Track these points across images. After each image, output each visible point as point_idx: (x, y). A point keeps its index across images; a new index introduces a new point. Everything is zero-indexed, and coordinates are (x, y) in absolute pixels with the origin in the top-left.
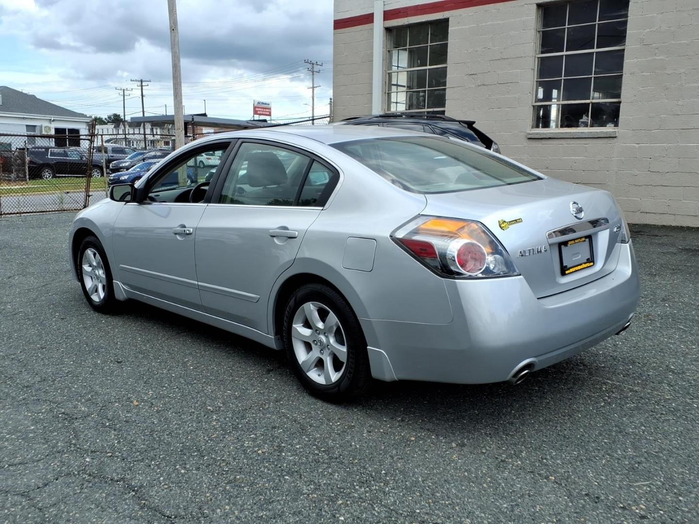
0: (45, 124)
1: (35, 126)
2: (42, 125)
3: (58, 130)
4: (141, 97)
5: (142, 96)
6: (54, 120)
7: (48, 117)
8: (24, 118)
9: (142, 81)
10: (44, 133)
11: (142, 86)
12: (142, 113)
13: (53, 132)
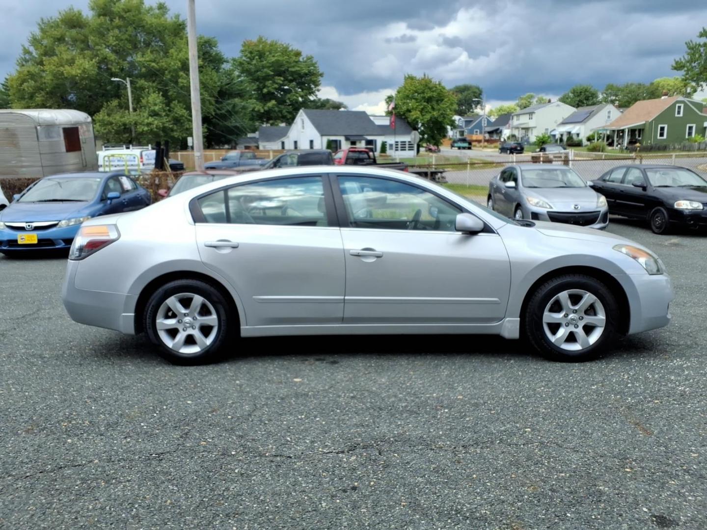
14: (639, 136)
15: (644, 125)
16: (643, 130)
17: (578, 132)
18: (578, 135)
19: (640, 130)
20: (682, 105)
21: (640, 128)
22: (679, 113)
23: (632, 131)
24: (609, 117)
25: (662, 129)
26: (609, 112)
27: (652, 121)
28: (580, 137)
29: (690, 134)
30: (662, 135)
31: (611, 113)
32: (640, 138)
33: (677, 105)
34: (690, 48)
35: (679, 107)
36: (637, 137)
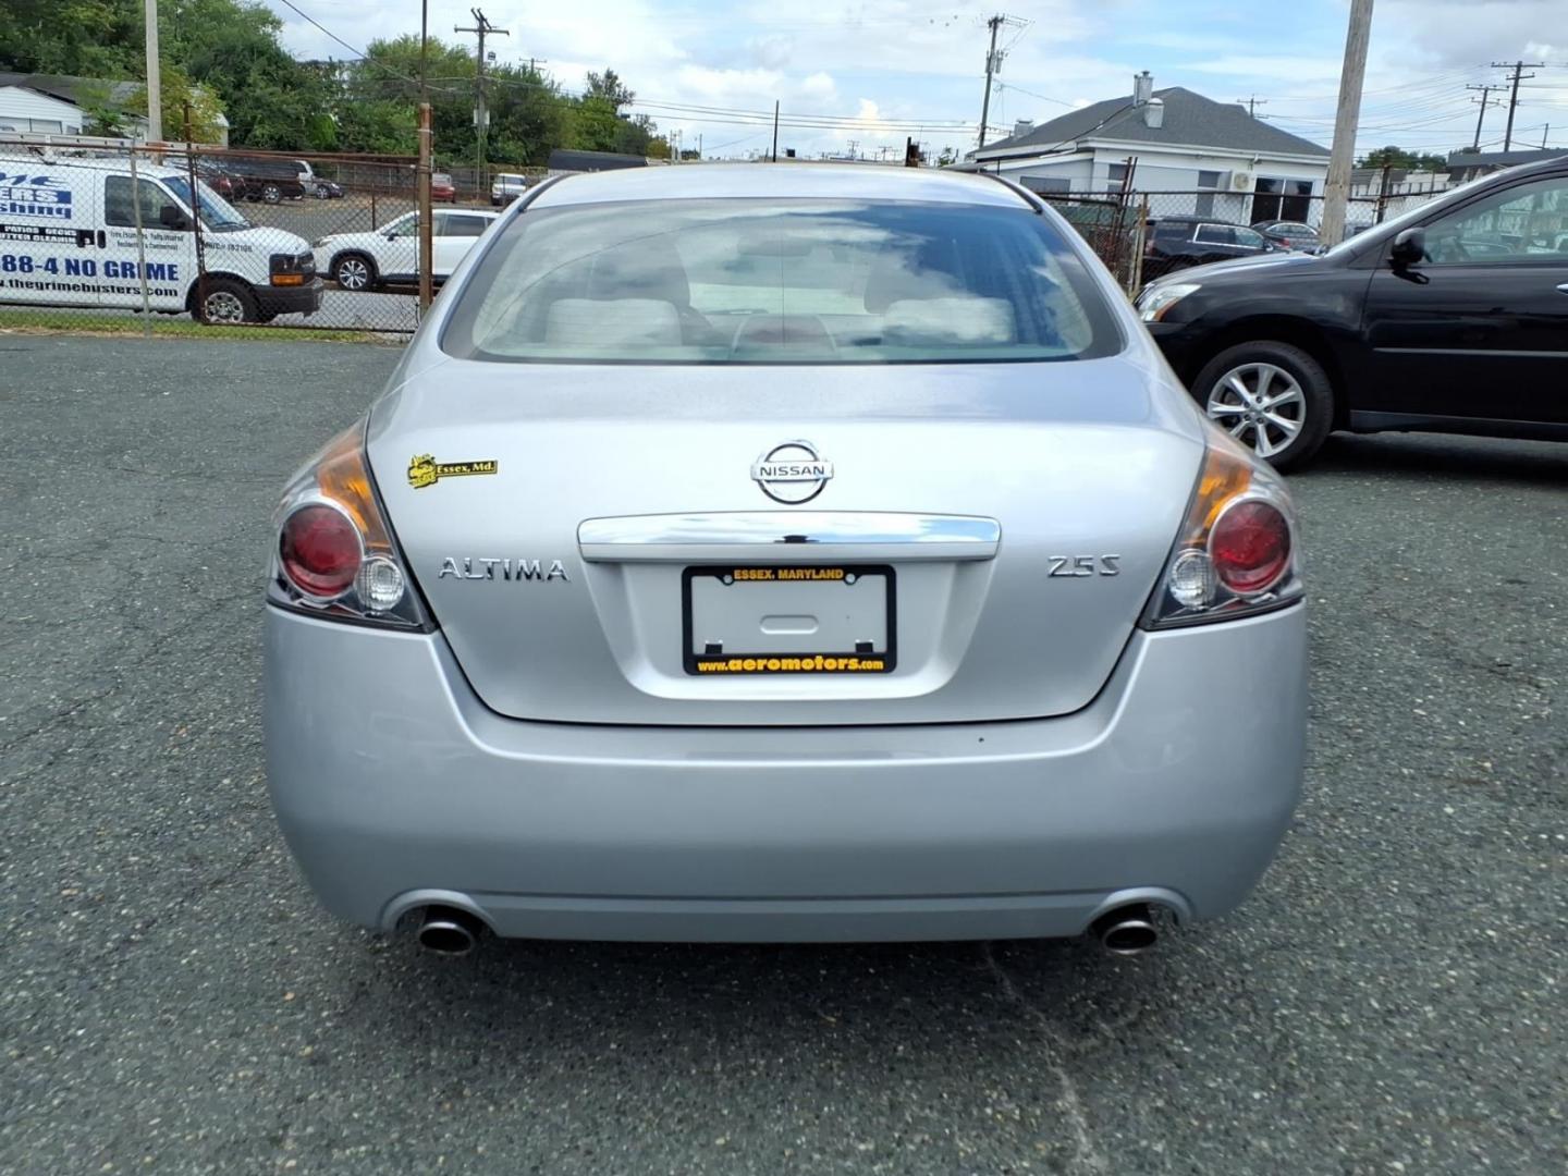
0: (1239, 169)
1: (1217, 174)
2: (1231, 173)
3: (1263, 184)
4: (1509, 105)
5: (1514, 102)
6: (1259, 162)
7: (1248, 154)
8: (1197, 156)
9: (1519, 66)
10: (1232, 189)
11: (1517, 78)
12: (1503, 145)
13: (1251, 187)
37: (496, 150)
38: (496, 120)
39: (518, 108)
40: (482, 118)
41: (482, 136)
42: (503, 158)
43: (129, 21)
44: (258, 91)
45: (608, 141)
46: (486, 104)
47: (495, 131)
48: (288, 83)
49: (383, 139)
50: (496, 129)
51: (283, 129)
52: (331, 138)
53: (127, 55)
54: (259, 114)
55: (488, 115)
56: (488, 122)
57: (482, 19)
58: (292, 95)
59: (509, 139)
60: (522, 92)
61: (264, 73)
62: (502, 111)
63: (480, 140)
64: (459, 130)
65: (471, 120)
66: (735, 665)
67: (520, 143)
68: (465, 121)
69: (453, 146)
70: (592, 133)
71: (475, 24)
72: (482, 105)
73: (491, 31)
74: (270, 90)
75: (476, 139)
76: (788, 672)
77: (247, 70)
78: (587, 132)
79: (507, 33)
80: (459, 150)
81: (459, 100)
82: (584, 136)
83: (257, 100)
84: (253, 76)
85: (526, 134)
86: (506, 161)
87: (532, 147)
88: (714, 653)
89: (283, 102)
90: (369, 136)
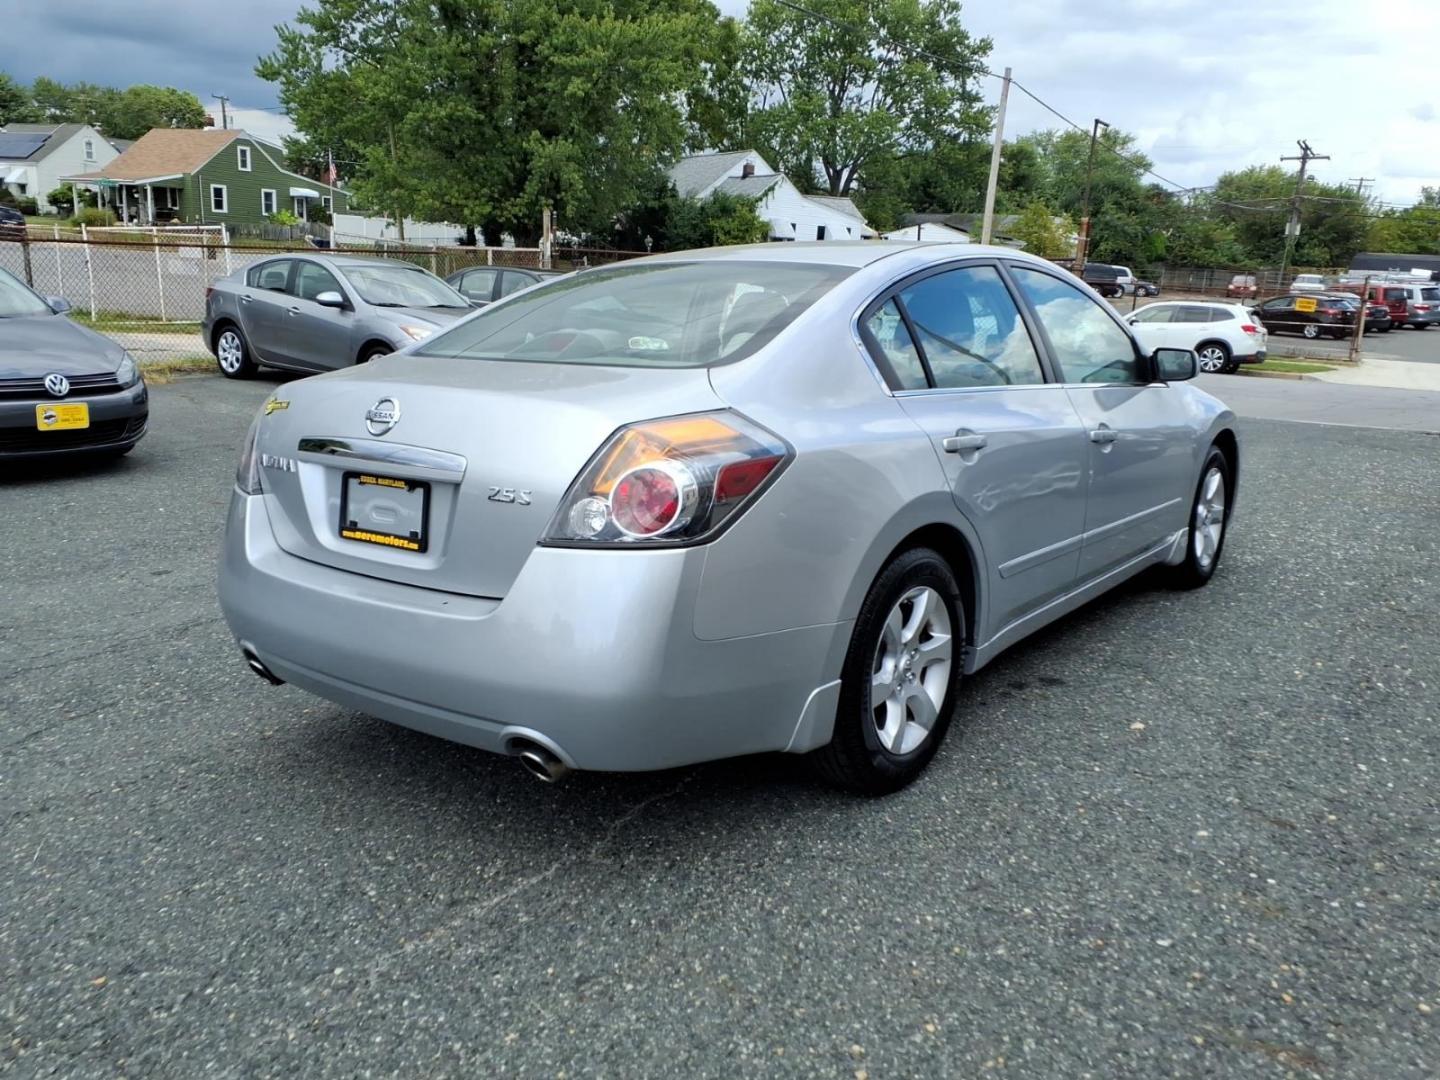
14: (174, 204)
15: (181, 179)
16: (181, 190)
17: (23, 181)
18: (23, 187)
19: (173, 191)
20: (248, 149)
21: (173, 186)
22: (244, 164)
23: (159, 192)
24: (89, 155)
25: (218, 192)
26: (89, 144)
27: (197, 175)
28: (31, 193)
29: (269, 208)
30: (219, 205)
31: (93, 146)
32: (176, 208)
33: (239, 148)
34: (286, 40)
35: (243, 153)
36: (170, 206)
37: (1302, 256)
38: (1307, 230)
39: (1328, 220)
40: (1293, 229)
41: (1290, 244)
42: (1308, 261)
43: (1026, 172)
44: (1108, 218)
45: (1430, 245)
46: (1299, 217)
47: (1304, 239)
48: (1133, 210)
49: (1203, 250)
50: (1305, 238)
51: (1123, 245)
52: (1162, 251)
53: (1021, 197)
54: (1106, 234)
55: (1299, 227)
56: (1298, 233)
57: (1306, 148)
58: (1133, 219)
59: (1315, 245)
60: (1334, 206)
61: (1116, 203)
62: (1313, 224)
63: (1288, 248)
64: (1274, 240)
65: (1283, 231)
66: (358, 535)
67: (1326, 249)
68: (1278, 233)
69: (1264, 253)
70: (1415, 239)
71: (1299, 153)
72: (1295, 219)
73: (1314, 158)
74: (1119, 215)
75: (1284, 247)
76: (376, 543)
77: (1102, 202)
78: (1410, 238)
79: (1328, 158)
80: (1269, 257)
81: (1276, 216)
82: (1407, 241)
83: (1107, 223)
84: (1108, 206)
85: (1334, 241)
86: (1310, 264)
87: (1336, 252)
88: (354, 527)
89: (1127, 224)
90: (1192, 248)
